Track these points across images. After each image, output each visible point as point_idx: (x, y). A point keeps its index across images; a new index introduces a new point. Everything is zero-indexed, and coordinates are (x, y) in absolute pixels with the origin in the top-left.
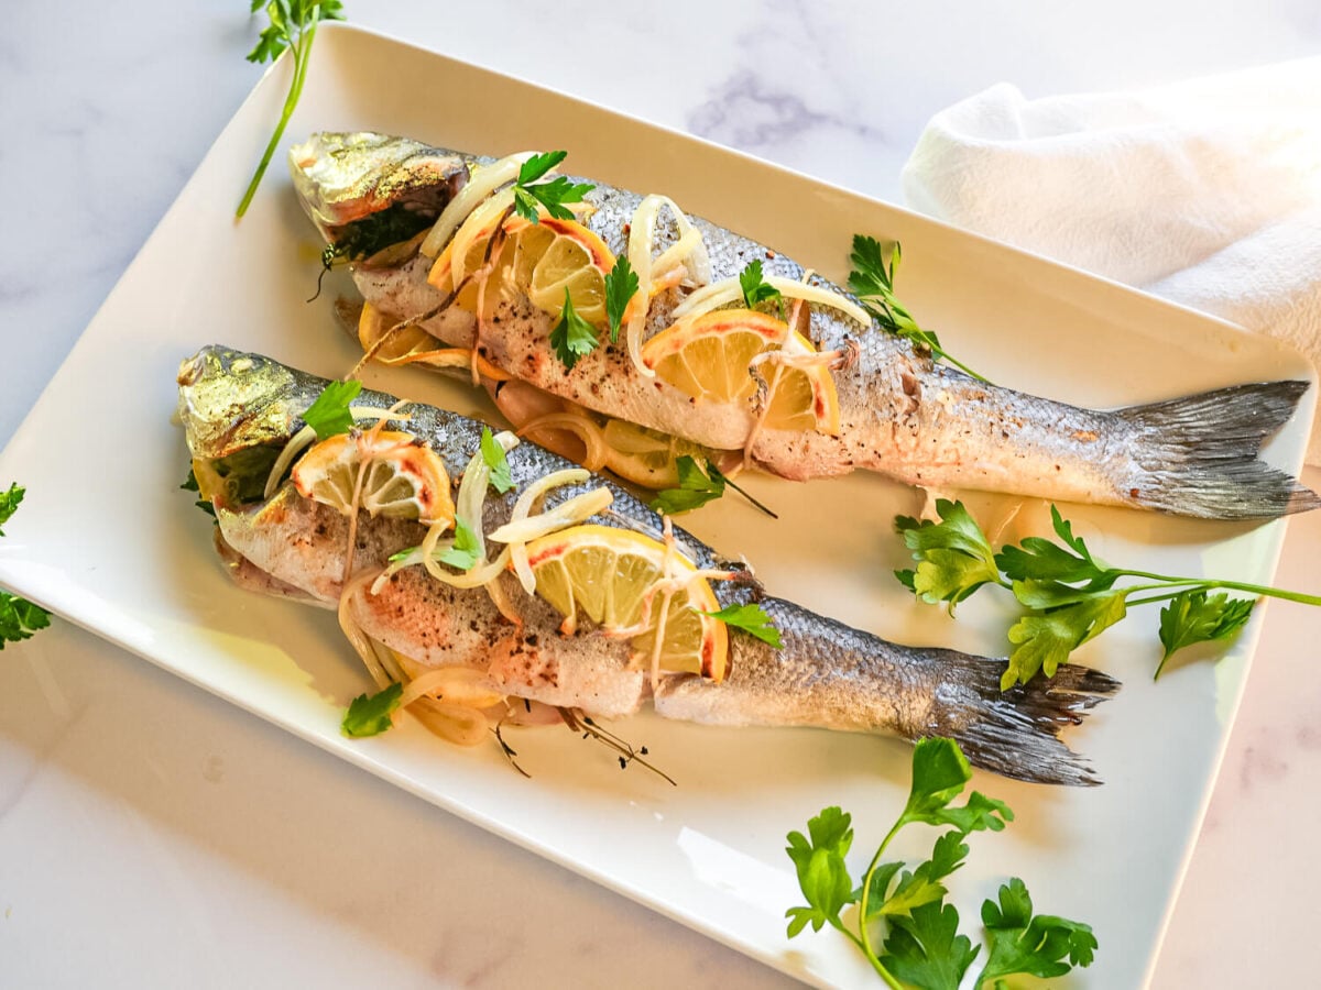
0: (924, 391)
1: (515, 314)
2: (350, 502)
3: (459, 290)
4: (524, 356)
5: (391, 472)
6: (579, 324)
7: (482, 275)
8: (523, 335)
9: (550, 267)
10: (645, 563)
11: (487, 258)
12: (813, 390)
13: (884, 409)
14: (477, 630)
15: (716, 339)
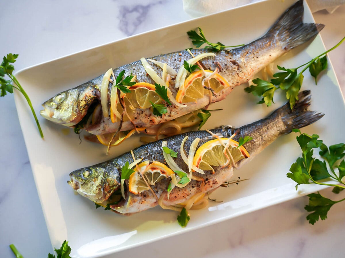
0: (238, 62)
1: (139, 114)
2: (147, 186)
3: (122, 119)
4: (149, 121)
5: (151, 173)
6: (159, 106)
7: (125, 112)
8: (145, 117)
9: (140, 98)
10: (217, 146)
11: (123, 108)
12: (218, 80)
13: (233, 72)
14: (194, 187)
15: (190, 86)
